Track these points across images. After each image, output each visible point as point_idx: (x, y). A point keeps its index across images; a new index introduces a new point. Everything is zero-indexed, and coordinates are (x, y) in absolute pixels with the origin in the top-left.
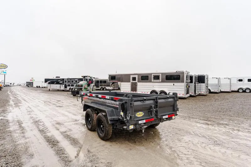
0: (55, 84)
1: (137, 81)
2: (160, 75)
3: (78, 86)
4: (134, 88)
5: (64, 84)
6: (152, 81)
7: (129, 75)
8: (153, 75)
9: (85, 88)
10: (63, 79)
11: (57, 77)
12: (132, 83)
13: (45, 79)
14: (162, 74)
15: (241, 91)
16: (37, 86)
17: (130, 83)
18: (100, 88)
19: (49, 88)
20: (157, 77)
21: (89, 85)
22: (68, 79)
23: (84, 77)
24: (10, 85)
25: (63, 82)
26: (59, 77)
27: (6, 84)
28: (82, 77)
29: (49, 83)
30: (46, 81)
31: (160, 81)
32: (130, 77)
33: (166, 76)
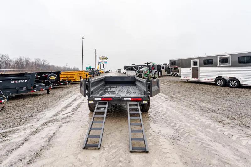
0: (131, 70)
1: (198, 66)
2: (229, 57)
4: (195, 74)
5: (136, 70)
6: (218, 65)
7: (189, 60)
8: (218, 57)
9: (145, 74)
10: (136, 66)
11: (132, 65)
12: (193, 68)
13: (125, 67)
14: (232, 55)
17: (190, 68)
18: (171, 75)
19: (127, 74)
21: (151, 71)
22: (139, 66)
24: (109, 72)
25: (136, 69)
26: (134, 65)
27: (107, 71)
28: (145, 63)
29: (127, 70)
30: (125, 68)
31: (230, 65)
32: (190, 61)
33: (239, 58)
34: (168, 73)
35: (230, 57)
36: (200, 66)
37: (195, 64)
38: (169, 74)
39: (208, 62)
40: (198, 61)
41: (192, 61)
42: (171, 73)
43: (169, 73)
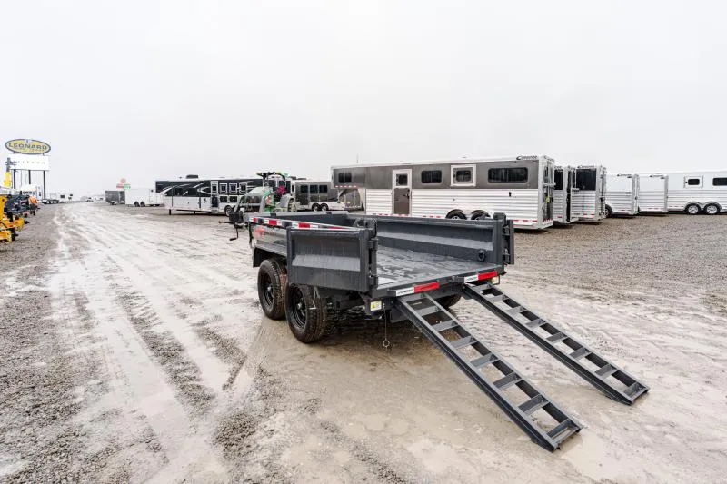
0: (186, 195)
1: (409, 185)
2: (472, 168)
3: (249, 200)
4: (402, 203)
5: (209, 196)
6: (452, 185)
7: (387, 170)
8: (453, 167)
9: (266, 206)
10: (207, 183)
11: (189, 177)
12: (396, 190)
13: (157, 183)
14: (477, 164)
15: (693, 210)
16: (136, 203)
17: (390, 191)
18: (309, 207)
19: (168, 208)
20: (463, 175)
21: (277, 198)
22: (220, 181)
23: (265, 175)
24: (61, 200)
25: (208, 190)
26: (197, 177)
27: (48, 197)
28: (259, 174)
29: (168, 194)
30: (160, 186)
31: (474, 185)
32: (391, 174)
33: (490, 171)
34: (302, 204)
35: (474, 167)
36: (414, 187)
37: (402, 180)
38: (306, 207)
39: (431, 177)
40: (409, 173)
41: (395, 173)
42: (311, 203)
43: (304, 202)
